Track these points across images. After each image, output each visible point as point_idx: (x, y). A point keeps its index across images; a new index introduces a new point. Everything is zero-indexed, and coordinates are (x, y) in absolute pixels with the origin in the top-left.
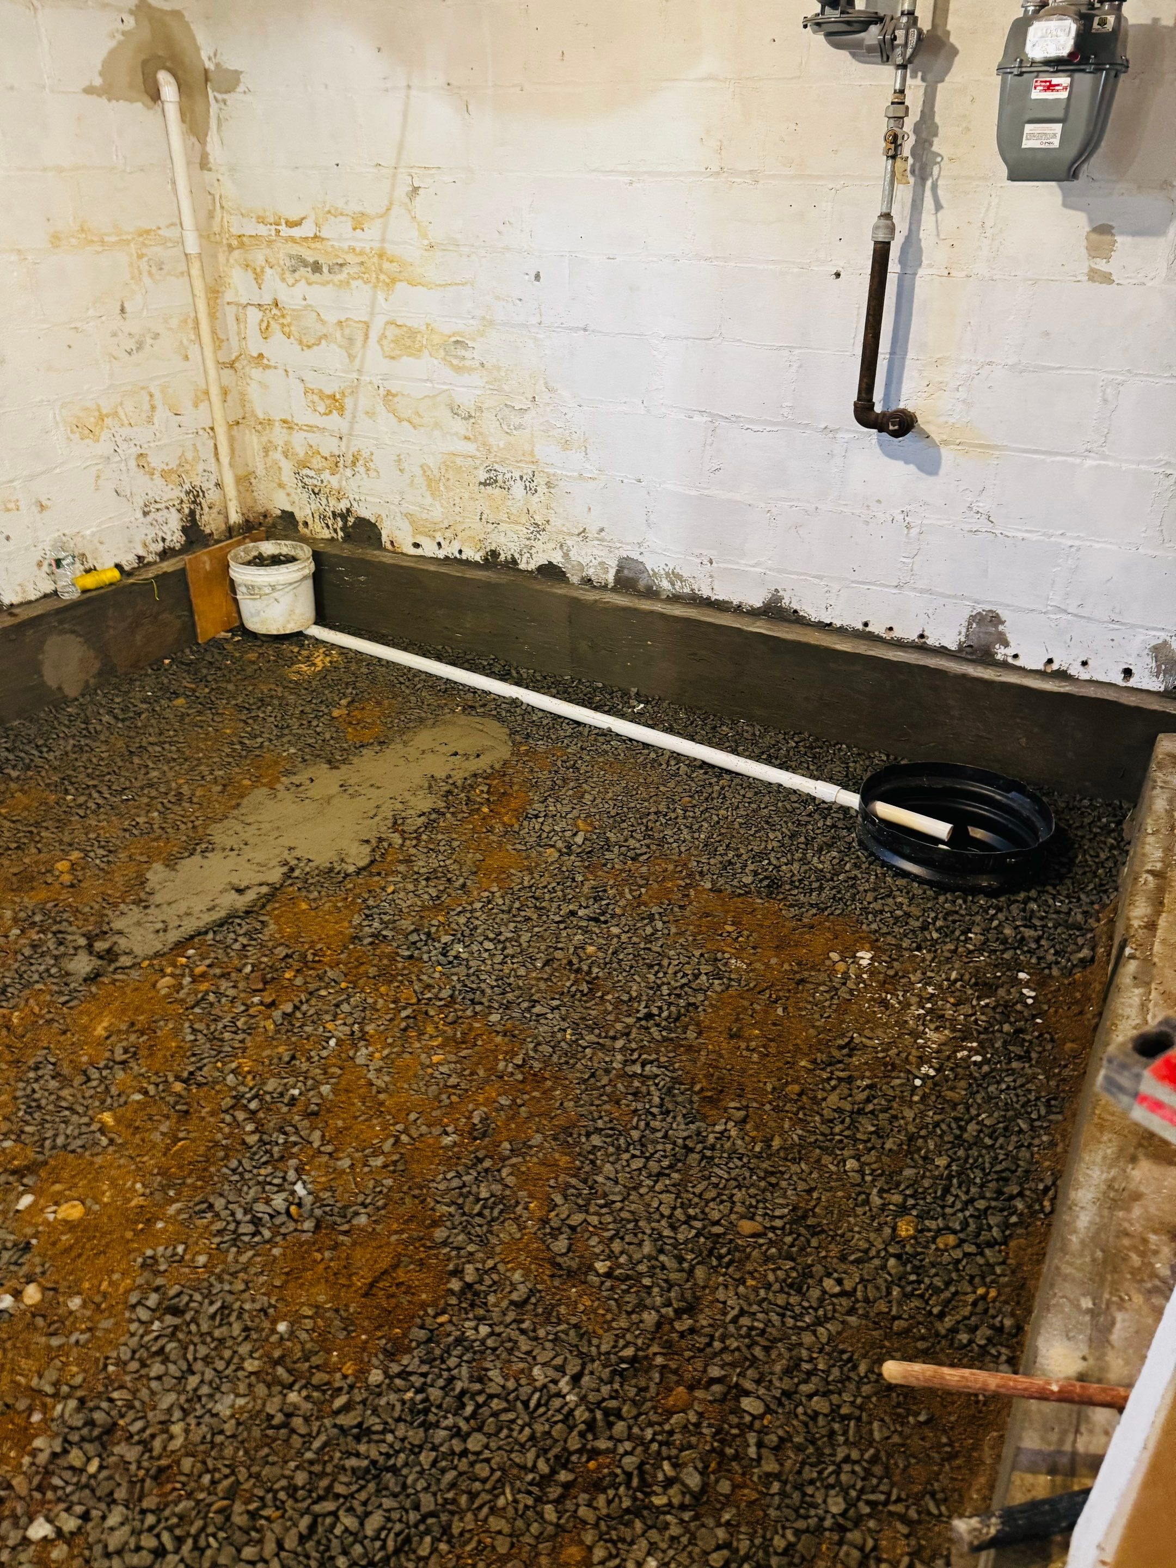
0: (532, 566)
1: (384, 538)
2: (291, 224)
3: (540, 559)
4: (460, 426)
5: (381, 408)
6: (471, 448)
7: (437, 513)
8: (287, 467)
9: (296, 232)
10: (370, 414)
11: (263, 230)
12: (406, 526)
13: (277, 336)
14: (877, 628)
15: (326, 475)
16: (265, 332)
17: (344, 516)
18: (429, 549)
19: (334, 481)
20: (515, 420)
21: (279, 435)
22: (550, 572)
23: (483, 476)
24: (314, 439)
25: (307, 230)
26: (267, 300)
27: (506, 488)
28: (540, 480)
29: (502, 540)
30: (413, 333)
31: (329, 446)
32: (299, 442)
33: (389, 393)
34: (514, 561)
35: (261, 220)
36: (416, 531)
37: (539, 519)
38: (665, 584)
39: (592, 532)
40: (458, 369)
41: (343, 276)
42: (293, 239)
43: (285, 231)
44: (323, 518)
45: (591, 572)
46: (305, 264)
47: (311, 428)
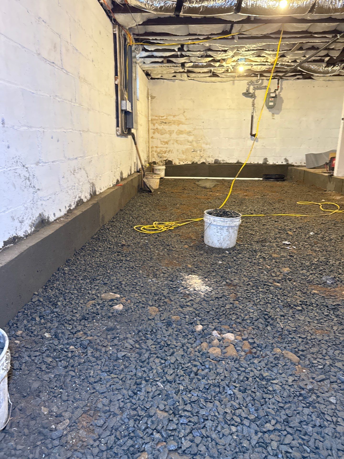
0: (200, 163)
1: (173, 163)
2: (162, 117)
3: (202, 162)
4: (189, 144)
5: (175, 143)
6: (191, 147)
7: (184, 157)
8: (155, 154)
9: (162, 118)
10: (173, 144)
11: (156, 118)
12: (178, 160)
13: (156, 133)
14: (252, 163)
15: (163, 154)
16: (154, 133)
17: (166, 161)
18: (182, 163)
19: (165, 155)
20: (198, 142)
21: (155, 149)
22: (203, 163)
23: (193, 150)
24: (161, 149)
25: (164, 118)
26: (155, 128)
27: (196, 152)
28: (202, 150)
29: (195, 160)
30: (182, 131)
31: (164, 149)
32: (158, 150)
33: (177, 140)
34: (197, 163)
35: (156, 116)
36: (180, 161)
37: (202, 155)
38: (222, 162)
39: (211, 156)
40: (189, 136)
41: (170, 124)
42: (162, 119)
43: (160, 118)
44: (161, 161)
45: (210, 162)
46: (163, 122)
47: (161, 147)
